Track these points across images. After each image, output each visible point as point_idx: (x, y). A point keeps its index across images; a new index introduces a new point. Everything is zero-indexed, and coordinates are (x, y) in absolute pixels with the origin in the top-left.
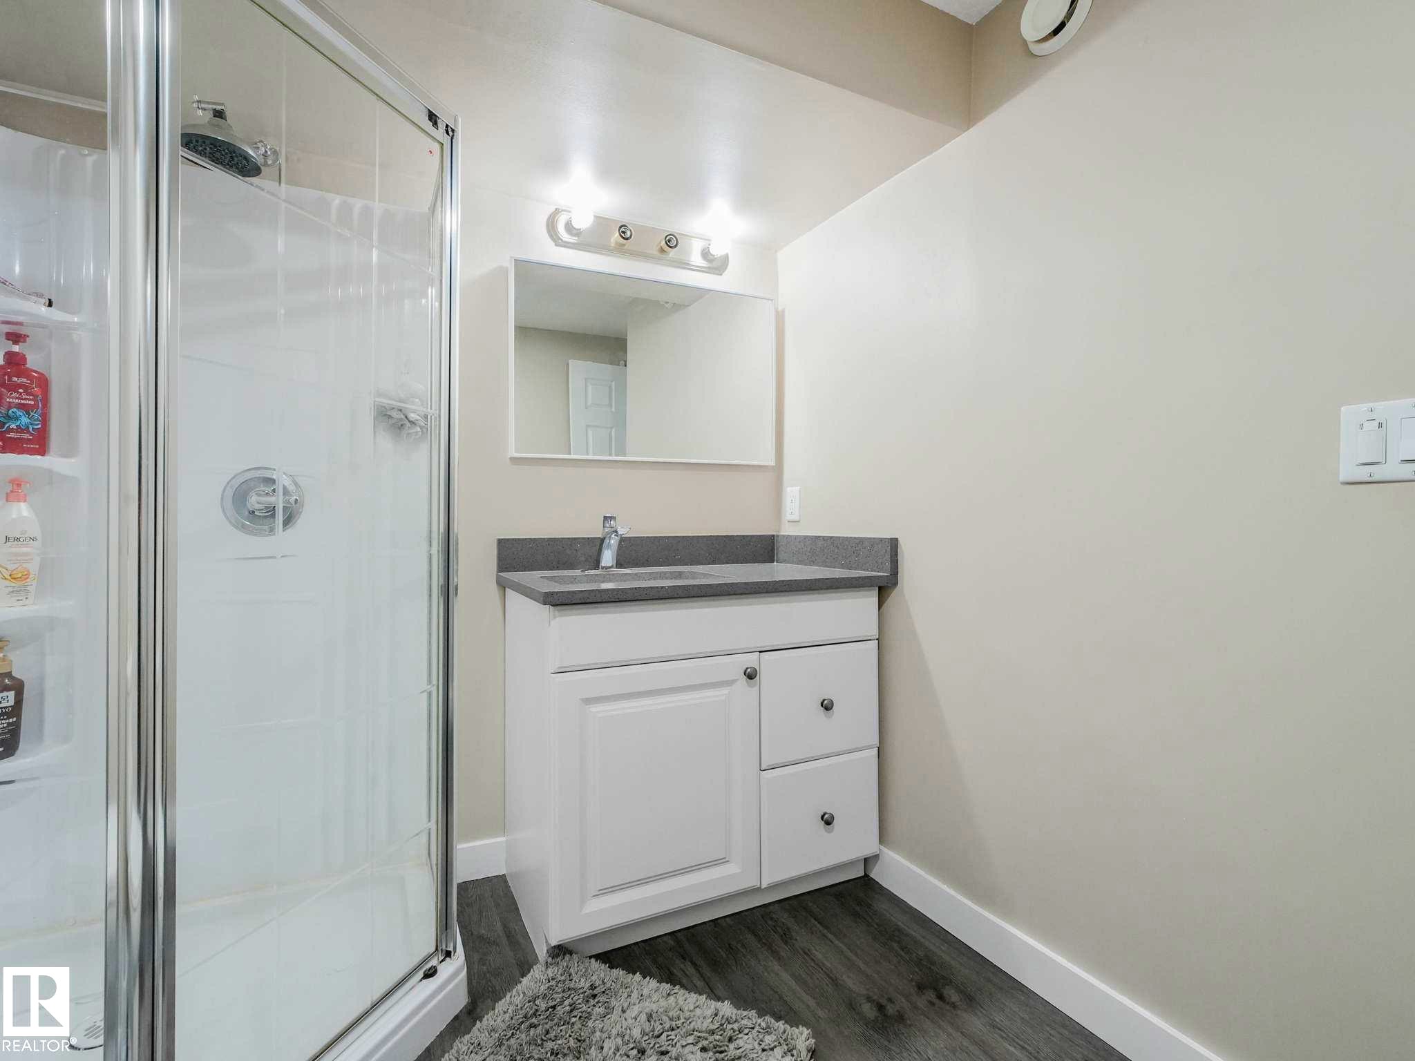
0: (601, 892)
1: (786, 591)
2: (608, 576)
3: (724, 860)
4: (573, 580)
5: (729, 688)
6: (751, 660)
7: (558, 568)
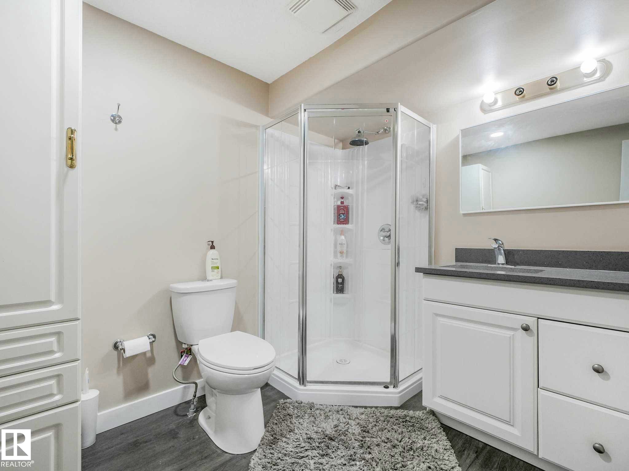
0: (441, 396)
1: (550, 284)
2: (494, 268)
3: (509, 423)
4: (471, 267)
5: (515, 332)
6: (531, 322)
7: (482, 263)
